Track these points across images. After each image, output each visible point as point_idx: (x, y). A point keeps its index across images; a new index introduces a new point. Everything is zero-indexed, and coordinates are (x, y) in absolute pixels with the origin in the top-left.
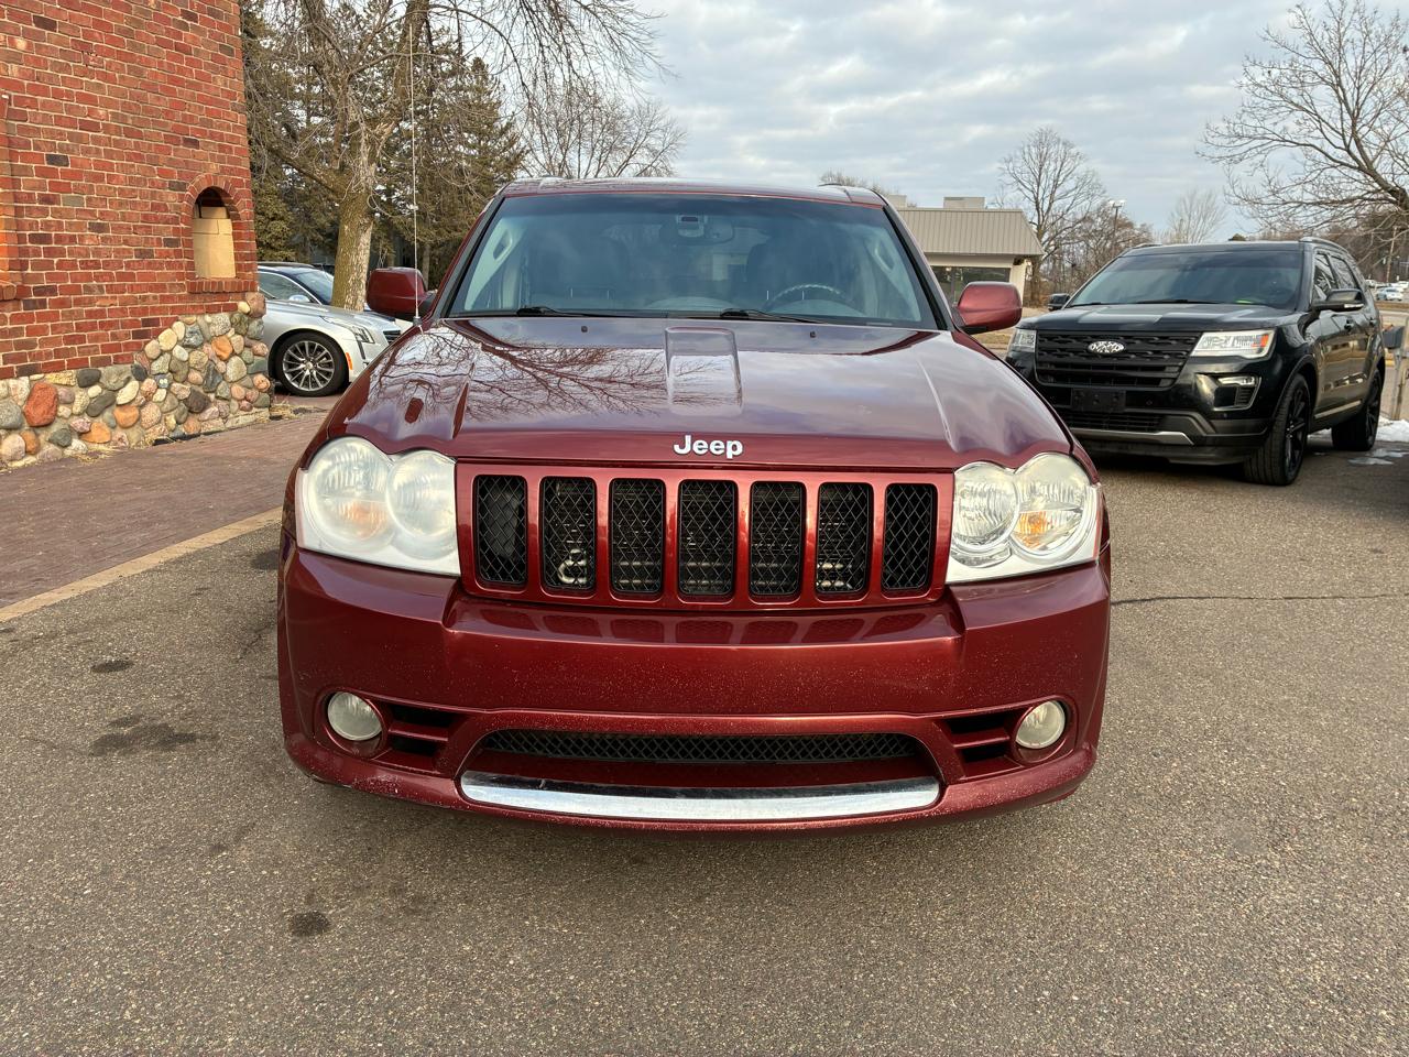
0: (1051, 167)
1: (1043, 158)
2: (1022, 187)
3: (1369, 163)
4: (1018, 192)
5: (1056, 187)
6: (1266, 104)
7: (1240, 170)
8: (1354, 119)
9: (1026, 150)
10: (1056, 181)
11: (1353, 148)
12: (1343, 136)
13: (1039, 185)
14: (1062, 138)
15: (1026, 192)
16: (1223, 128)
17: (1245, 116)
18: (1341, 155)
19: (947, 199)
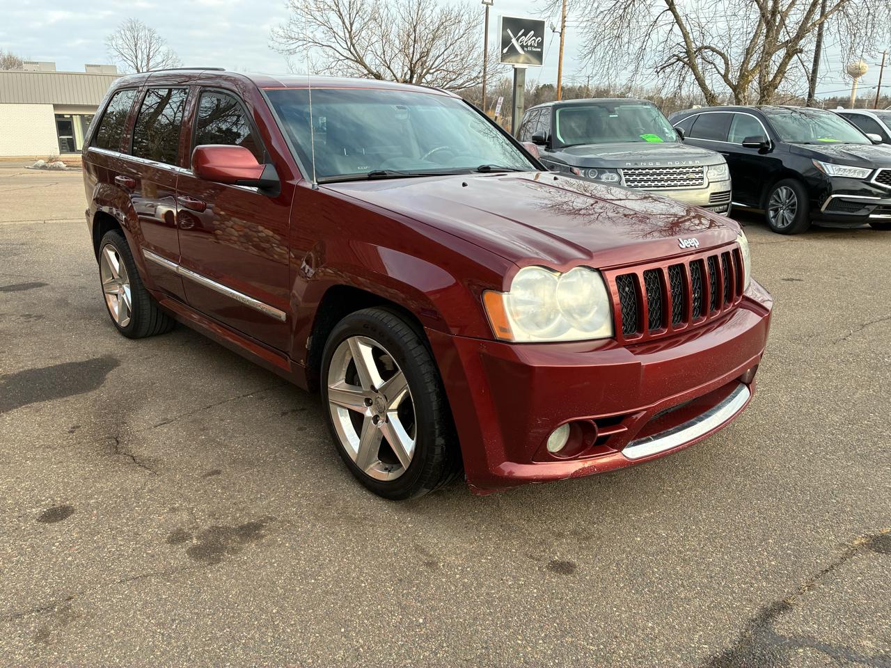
0: (142, 45)
1: (136, 39)
2: (125, 59)
3: (361, 59)
4: (124, 62)
5: (149, 60)
6: (304, 20)
7: (294, 59)
8: (350, 32)
9: (123, 32)
10: (148, 56)
11: (352, 49)
12: (346, 41)
13: (136, 57)
14: (147, 26)
15: (129, 62)
16: (281, 33)
17: (292, 26)
18: (346, 53)
19: (88, 66)
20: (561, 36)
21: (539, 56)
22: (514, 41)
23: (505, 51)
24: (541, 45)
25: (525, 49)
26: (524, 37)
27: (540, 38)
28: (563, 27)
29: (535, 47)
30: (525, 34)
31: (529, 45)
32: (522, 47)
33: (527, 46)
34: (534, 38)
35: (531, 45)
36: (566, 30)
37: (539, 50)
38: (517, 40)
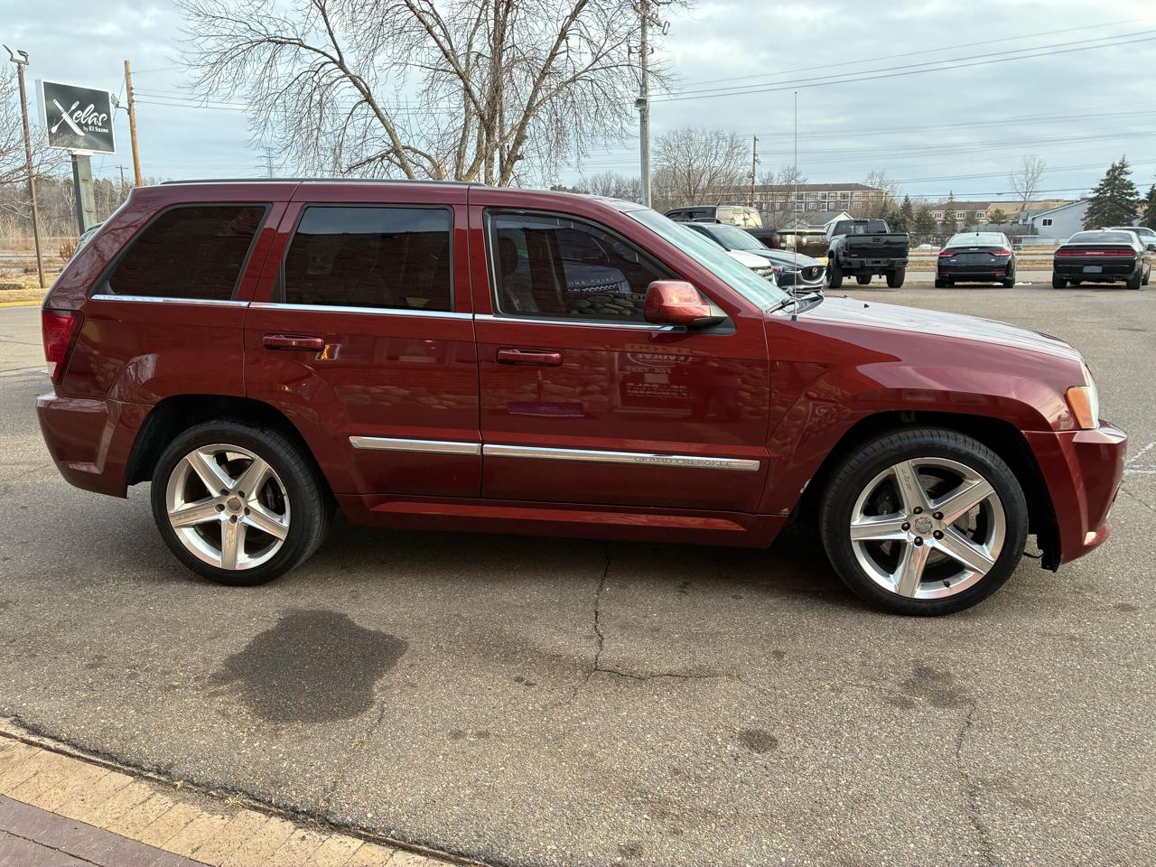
20: (129, 113)
21: (107, 140)
22: (65, 116)
23: (54, 130)
24: (107, 123)
25: (85, 128)
26: (80, 112)
27: (104, 115)
28: (131, 102)
29: (99, 127)
30: (81, 108)
31: (90, 123)
32: (79, 124)
33: (87, 125)
34: (96, 114)
35: (93, 124)
36: (135, 106)
37: (106, 131)
38: (71, 115)
